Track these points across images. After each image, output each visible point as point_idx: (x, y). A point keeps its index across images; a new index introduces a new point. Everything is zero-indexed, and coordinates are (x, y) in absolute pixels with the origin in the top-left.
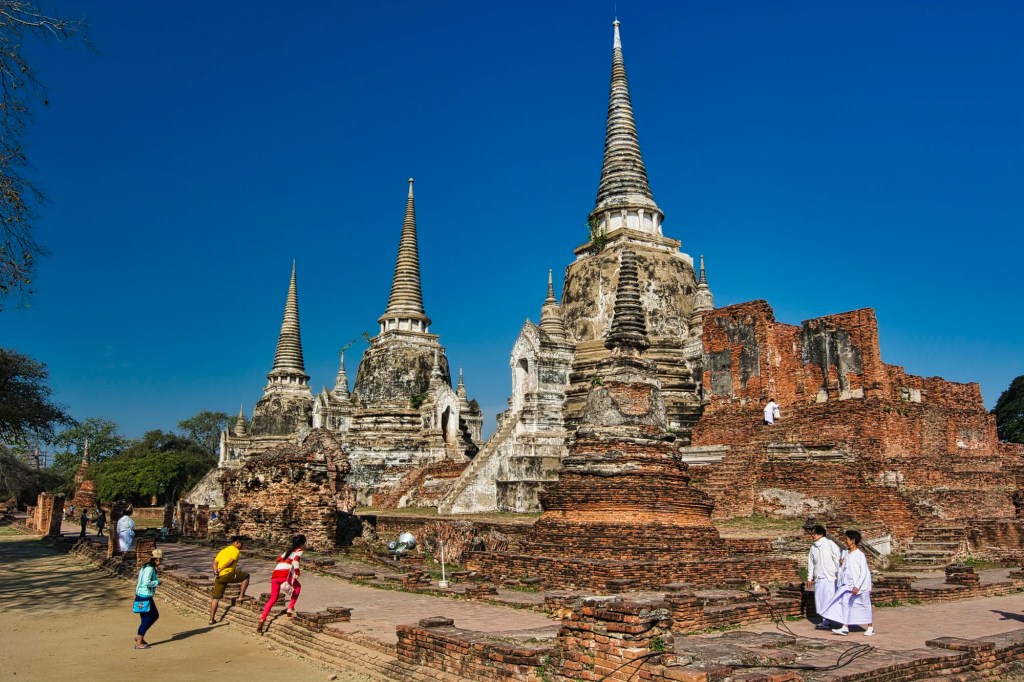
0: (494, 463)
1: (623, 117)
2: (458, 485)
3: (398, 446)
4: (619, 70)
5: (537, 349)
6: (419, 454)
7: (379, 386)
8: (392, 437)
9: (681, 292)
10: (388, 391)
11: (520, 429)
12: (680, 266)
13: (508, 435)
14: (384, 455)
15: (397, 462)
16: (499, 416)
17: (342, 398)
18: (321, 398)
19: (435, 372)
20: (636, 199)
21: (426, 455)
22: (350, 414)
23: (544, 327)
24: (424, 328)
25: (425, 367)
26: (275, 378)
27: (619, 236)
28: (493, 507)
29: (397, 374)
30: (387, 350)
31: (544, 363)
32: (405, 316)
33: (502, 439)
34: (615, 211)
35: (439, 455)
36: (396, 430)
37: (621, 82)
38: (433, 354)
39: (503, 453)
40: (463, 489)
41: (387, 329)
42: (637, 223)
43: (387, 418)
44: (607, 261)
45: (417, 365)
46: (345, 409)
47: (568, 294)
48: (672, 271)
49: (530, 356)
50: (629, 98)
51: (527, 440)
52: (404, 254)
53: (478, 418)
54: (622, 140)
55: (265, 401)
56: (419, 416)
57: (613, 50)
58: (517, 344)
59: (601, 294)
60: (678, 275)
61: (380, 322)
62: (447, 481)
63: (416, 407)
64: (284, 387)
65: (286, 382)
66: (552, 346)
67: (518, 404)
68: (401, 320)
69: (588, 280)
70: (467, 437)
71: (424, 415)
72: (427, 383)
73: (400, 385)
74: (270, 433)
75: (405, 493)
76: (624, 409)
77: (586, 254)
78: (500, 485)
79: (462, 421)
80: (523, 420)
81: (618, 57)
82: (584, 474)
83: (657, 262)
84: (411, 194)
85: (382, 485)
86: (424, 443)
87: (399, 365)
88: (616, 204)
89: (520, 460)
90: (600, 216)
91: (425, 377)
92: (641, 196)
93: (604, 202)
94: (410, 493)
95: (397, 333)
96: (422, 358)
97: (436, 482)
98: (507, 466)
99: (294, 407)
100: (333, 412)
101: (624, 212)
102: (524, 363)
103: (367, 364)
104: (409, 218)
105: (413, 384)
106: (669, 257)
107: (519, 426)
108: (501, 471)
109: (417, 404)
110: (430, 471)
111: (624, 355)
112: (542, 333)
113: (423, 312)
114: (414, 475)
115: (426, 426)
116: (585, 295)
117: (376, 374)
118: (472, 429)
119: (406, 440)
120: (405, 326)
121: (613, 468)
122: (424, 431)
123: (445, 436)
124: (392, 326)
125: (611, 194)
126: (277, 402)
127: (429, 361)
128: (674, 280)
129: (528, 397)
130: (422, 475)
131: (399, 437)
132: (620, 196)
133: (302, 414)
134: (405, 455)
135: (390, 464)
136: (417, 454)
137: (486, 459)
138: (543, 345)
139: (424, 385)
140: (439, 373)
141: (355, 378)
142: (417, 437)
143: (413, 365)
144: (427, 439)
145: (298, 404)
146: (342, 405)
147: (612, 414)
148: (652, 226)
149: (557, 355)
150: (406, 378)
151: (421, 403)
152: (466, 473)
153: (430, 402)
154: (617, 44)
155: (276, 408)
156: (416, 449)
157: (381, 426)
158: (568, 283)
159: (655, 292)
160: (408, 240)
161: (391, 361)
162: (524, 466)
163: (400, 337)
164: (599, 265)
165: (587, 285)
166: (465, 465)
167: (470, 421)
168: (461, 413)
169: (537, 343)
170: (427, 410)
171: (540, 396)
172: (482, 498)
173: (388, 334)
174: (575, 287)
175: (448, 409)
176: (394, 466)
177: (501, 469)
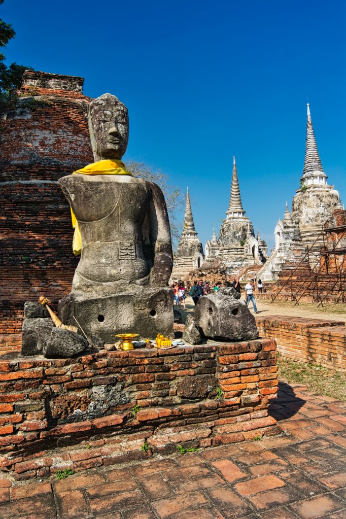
0: (270, 266)
1: (311, 142)
2: (259, 273)
3: (237, 260)
4: (310, 123)
5: (283, 229)
6: (245, 263)
7: (228, 238)
8: (235, 257)
9: (332, 205)
10: (232, 240)
11: (278, 255)
12: (332, 196)
13: (275, 257)
14: (232, 263)
15: (237, 266)
16: (271, 251)
17: (215, 244)
18: (208, 244)
19: (249, 232)
20: (317, 173)
21: (247, 262)
22: (218, 249)
23: (285, 221)
24: (243, 215)
25: (245, 230)
26: (185, 235)
27: (310, 187)
28: (271, 279)
29: (234, 234)
30: (230, 225)
31: (286, 233)
32: (236, 211)
33: (273, 258)
34: (309, 178)
35: (252, 263)
36: (236, 254)
37: (310, 128)
38: (247, 225)
39: (273, 262)
40: (261, 274)
41: (229, 217)
42: (317, 182)
43: (232, 250)
44: (306, 197)
45: (242, 230)
46: (216, 248)
47: (293, 208)
48: (329, 199)
49: (281, 231)
50: (314, 134)
51: (281, 258)
52: (234, 187)
53: (265, 247)
54: (311, 151)
55: (182, 244)
56: (243, 249)
57: (307, 116)
58: (276, 227)
59: (304, 208)
60: (331, 200)
61: (226, 214)
62: (256, 272)
63: (242, 245)
64: (188, 238)
65: (189, 236)
66: (288, 227)
67: (277, 247)
68: (234, 213)
69: (300, 203)
70: (262, 255)
71: (245, 248)
72: (246, 236)
73: (236, 238)
74: (185, 256)
75: (241, 276)
76: (295, 255)
77: (300, 193)
78: (272, 272)
79: (259, 249)
80: (279, 252)
81: (309, 118)
82: (287, 269)
83: (323, 196)
84: (234, 163)
85: (233, 274)
86: (246, 258)
87: (235, 230)
88: (309, 175)
89: (278, 264)
90: (303, 180)
91: (245, 234)
92: (319, 171)
93: (305, 174)
94: (243, 276)
95: (233, 218)
96: (243, 227)
97: (252, 272)
98: (274, 266)
99: (193, 246)
100: (213, 249)
101: (312, 178)
102: (279, 233)
103: (223, 230)
104: (234, 173)
105: (240, 237)
106: (328, 193)
107: (278, 253)
108: (273, 268)
109: (242, 244)
110: (249, 268)
111: (296, 243)
112: (284, 223)
113: (242, 209)
114: (244, 270)
115: (246, 252)
116: (299, 209)
117: (227, 234)
118: (264, 252)
119: (240, 258)
120: (236, 215)
121: (293, 268)
122: (246, 254)
123: (254, 256)
124: (231, 216)
125: (308, 171)
126: (186, 244)
127: (246, 228)
128: (330, 202)
129: (280, 244)
130: (247, 270)
131: (237, 256)
132: (310, 172)
133: (196, 248)
134: (240, 263)
135: (234, 266)
136: (243, 262)
137: (268, 265)
138: (285, 227)
139: (245, 237)
140: (250, 232)
141: (219, 236)
142: (243, 256)
143: (240, 230)
144: (247, 257)
145: (194, 244)
146: (215, 246)
147: (293, 256)
148: (322, 182)
149: (289, 230)
150: (238, 235)
151: (244, 244)
152: (262, 269)
153: (247, 243)
154: (309, 113)
155: (186, 246)
156: (243, 260)
157: (230, 253)
158: (293, 204)
159: (323, 207)
160: (235, 182)
161: (232, 229)
162: (279, 266)
163: (234, 220)
164: (303, 198)
165: (299, 205)
166: (261, 266)
167: (263, 249)
168: (260, 246)
169: (283, 227)
170: (247, 246)
171: (284, 244)
172: (267, 277)
173: (230, 219)
174: (296, 206)
175: (254, 246)
176: (236, 267)
177: (273, 267)
